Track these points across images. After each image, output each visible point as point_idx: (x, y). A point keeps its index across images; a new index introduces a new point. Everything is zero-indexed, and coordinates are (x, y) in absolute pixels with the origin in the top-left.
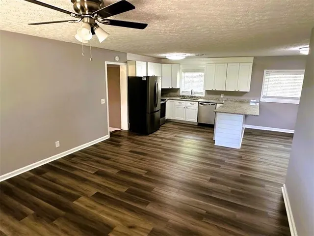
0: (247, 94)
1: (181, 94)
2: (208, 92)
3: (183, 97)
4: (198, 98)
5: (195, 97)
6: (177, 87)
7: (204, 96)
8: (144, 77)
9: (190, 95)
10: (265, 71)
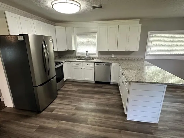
0: (134, 53)
1: (77, 55)
2: (101, 53)
3: (79, 57)
4: (92, 58)
5: (90, 57)
6: (73, 49)
7: (97, 56)
8: (20, 35)
9: (85, 55)
10: (149, 32)
